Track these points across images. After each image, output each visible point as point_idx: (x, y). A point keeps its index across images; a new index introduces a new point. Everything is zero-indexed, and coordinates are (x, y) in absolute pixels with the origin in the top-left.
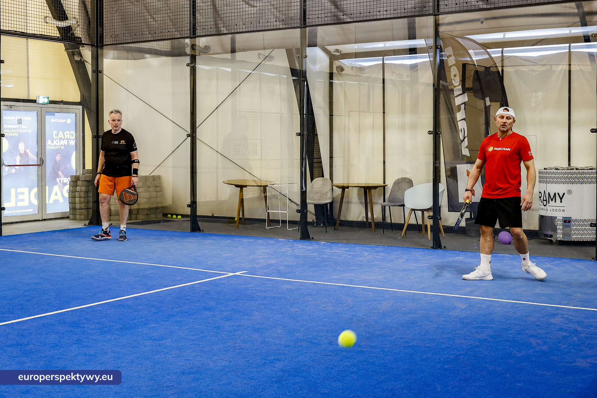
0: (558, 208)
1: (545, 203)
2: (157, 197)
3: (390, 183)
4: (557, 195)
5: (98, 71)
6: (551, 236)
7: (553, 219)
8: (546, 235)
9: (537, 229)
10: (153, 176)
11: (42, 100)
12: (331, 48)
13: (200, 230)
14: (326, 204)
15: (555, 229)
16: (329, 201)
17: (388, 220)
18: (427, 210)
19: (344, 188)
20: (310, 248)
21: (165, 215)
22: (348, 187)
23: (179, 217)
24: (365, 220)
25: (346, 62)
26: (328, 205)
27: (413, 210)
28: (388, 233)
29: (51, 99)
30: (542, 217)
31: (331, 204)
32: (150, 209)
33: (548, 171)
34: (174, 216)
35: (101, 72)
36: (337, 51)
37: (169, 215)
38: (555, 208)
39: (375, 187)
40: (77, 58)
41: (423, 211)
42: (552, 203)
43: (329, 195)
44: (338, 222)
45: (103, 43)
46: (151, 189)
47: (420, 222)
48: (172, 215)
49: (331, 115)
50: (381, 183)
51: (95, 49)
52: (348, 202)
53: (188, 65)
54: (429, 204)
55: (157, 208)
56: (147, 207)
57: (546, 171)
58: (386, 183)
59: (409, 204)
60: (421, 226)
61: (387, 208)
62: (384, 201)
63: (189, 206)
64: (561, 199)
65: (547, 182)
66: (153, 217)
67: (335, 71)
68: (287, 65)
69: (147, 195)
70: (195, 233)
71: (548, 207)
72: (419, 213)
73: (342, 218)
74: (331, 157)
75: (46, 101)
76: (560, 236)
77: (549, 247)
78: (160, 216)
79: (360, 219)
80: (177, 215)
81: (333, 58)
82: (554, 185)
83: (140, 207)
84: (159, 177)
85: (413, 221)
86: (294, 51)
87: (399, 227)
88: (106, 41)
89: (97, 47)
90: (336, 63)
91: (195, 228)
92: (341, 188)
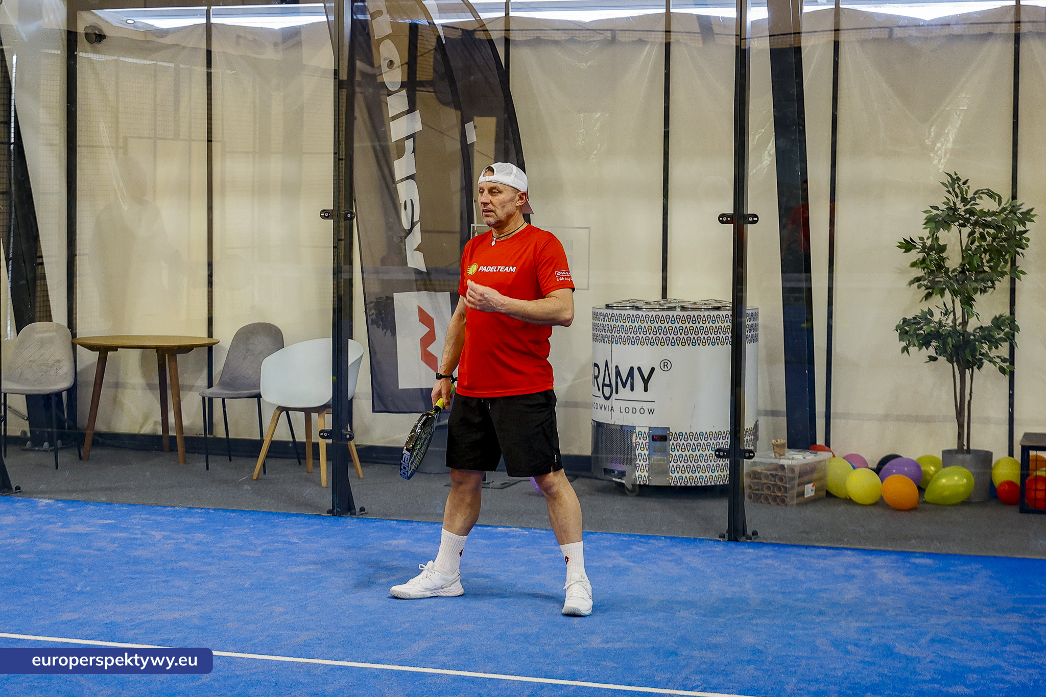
0: (638, 406)
1: (607, 391)
3: (225, 335)
4: (636, 373)
6: (622, 474)
7: (626, 432)
8: (607, 471)
9: (588, 451)
14: (58, 394)
15: (630, 460)
16: (63, 384)
17: (220, 432)
18: (320, 410)
19: (103, 351)
22: (115, 348)
24: (160, 432)
25: (111, 17)
26: (64, 394)
27: (281, 409)
28: (220, 466)
30: (599, 427)
31: (72, 391)
33: (615, 312)
38: (631, 405)
39: (186, 349)
41: (308, 411)
42: (624, 392)
43: (66, 368)
44: (89, 437)
47: (301, 437)
50: (199, 333)
52: (117, 385)
54: (323, 393)
57: (610, 311)
58: (216, 336)
59: (272, 396)
60: (303, 445)
61: (217, 403)
62: (210, 385)
64: (646, 382)
65: (612, 341)
67: (81, 41)
71: (613, 402)
72: (299, 418)
76: (641, 475)
77: (619, 504)
79: (147, 429)
81: (76, 4)
82: (629, 347)
85: (282, 434)
87: (250, 448)
90: (86, 18)
92: (92, 348)
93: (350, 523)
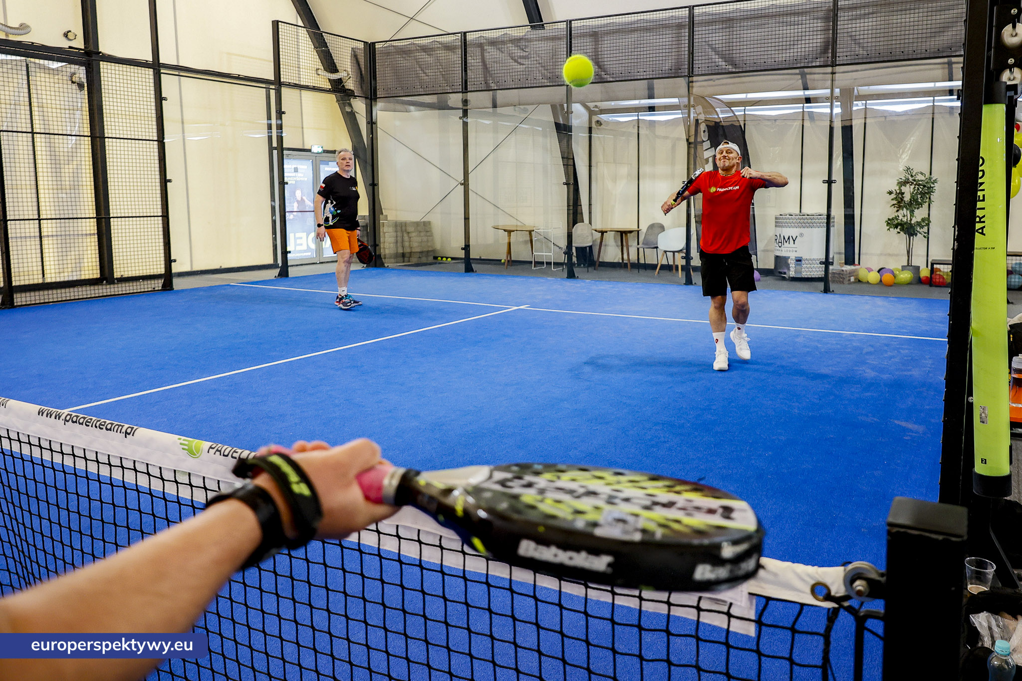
0: (791, 249)
1: (780, 244)
2: (428, 241)
3: (644, 228)
4: (791, 238)
5: (372, 123)
6: (785, 273)
7: (786, 259)
8: (780, 273)
9: (773, 268)
10: (424, 222)
11: (316, 149)
12: (591, 105)
13: (473, 271)
14: (586, 248)
15: (789, 269)
16: (590, 244)
17: (642, 261)
18: (678, 252)
19: (602, 233)
20: (579, 285)
21: (435, 258)
22: (606, 232)
23: (449, 259)
24: (621, 261)
25: (603, 117)
26: (588, 248)
27: (665, 252)
28: (642, 271)
29: (325, 148)
30: (777, 257)
31: (591, 247)
32: (421, 252)
33: (784, 217)
34: (444, 259)
35: (375, 123)
36: (596, 106)
37: (439, 258)
38: (789, 249)
39: (631, 232)
40: (348, 109)
41: (674, 252)
42: (786, 245)
43: (590, 238)
44: (597, 263)
45: (376, 96)
46: (422, 234)
47: (671, 263)
48: (442, 258)
49: (590, 166)
50: (635, 227)
51: (369, 101)
52: (607, 245)
53: (460, 118)
54: (682, 245)
55: (428, 252)
56: (418, 250)
57: (781, 216)
58: (640, 228)
59: (662, 246)
60: (672, 266)
61: (641, 250)
62: (638, 244)
63: (462, 249)
64: (794, 241)
65: (782, 227)
66: (424, 260)
67: (594, 125)
68: (551, 119)
69: (419, 239)
70: (469, 274)
71: (782, 248)
72: (670, 255)
73: (601, 260)
74: (590, 205)
75: (320, 150)
76: (792, 273)
77: (785, 283)
78: (431, 259)
79: (616, 261)
80: (447, 258)
81: (591, 113)
82: (788, 229)
83: (413, 251)
84: (429, 223)
85: (665, 262)
86: (558, 106)
87: (653, 267)
88: (379, 94)
89: (371, 99)
90: (595, 118)
91: (469, 269)
92: (599, 232)
93: (690, 287)
